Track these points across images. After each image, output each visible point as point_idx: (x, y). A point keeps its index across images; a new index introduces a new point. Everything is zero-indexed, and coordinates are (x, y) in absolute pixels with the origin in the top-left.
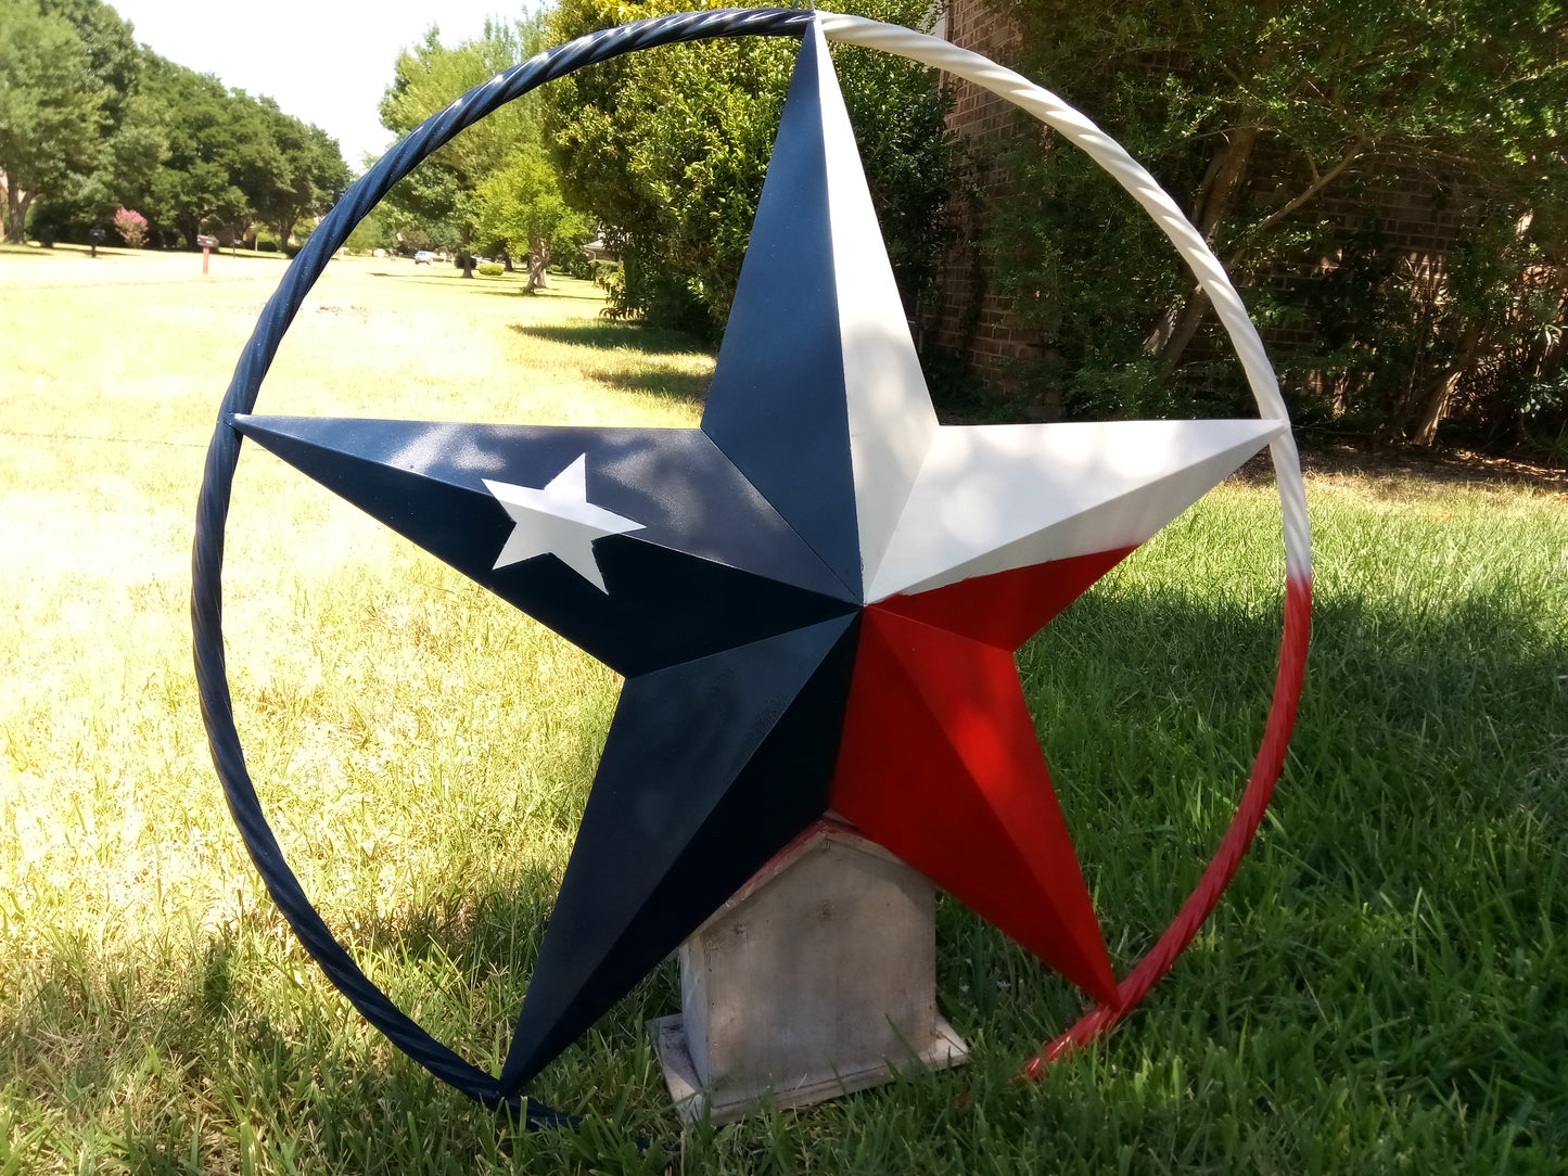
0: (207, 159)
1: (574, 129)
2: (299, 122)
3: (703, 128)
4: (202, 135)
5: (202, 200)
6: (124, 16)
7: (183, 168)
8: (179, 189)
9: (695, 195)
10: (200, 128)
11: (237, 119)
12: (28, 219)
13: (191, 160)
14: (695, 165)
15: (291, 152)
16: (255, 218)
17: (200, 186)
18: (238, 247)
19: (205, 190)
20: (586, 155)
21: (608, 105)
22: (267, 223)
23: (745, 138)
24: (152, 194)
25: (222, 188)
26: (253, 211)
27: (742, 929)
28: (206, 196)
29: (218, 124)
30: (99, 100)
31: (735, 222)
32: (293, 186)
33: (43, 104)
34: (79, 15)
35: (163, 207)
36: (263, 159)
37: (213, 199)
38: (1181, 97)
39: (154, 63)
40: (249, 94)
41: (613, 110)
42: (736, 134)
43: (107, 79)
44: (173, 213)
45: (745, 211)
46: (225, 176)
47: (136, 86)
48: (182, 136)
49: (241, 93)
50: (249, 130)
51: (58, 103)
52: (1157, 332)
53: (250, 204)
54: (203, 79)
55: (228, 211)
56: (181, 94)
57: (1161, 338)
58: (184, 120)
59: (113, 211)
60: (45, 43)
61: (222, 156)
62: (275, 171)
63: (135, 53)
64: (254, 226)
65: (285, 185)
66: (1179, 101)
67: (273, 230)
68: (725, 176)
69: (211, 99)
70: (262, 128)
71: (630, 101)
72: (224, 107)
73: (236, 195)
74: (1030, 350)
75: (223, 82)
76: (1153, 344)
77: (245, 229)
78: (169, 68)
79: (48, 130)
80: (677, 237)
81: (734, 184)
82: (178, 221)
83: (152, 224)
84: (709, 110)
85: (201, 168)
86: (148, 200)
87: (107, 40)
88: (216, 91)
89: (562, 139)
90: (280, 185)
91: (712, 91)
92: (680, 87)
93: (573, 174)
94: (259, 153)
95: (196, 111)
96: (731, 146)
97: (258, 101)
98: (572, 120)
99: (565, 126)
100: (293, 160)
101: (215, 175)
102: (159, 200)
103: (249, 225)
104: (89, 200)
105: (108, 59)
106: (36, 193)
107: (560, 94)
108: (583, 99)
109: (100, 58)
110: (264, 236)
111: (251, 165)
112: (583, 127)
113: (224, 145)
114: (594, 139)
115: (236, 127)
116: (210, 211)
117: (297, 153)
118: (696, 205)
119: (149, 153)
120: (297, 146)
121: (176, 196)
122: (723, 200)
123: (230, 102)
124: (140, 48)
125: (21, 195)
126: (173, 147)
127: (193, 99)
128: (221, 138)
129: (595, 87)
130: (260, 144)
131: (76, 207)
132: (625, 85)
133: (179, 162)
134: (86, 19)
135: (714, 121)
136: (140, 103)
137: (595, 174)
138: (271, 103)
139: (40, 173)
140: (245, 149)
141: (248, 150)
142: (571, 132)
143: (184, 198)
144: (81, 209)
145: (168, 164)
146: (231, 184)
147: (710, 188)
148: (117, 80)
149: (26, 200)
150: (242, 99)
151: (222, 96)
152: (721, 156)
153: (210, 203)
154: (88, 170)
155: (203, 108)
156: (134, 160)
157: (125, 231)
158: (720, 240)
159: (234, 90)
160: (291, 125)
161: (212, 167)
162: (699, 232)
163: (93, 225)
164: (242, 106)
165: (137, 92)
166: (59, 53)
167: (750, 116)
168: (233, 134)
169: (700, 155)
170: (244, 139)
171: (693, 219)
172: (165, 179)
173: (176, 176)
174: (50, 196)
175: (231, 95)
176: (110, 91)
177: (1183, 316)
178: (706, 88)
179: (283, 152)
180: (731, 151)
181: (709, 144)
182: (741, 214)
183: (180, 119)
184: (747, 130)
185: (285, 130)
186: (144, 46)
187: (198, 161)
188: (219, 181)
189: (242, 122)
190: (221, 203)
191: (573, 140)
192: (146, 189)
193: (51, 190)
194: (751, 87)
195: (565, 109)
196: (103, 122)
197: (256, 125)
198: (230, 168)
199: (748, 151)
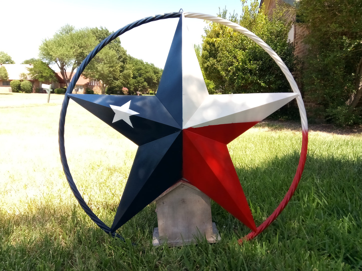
0: (140, 77)
1: (208, 63)
2: (158, 68)
3: (233, 59)
4: (139, 72)
5: (139, 85)
6: (125, 49)
7: (135, 79)
8: (134, 83)
9: (231, 74)
10: (139, 71)
11: (146, 68)
12: (106, 90)
13: (137, 77)
14: (231, 67)
15: (156, 74)
16: (149, 88)
17: (139, 82)
18: (145, 94)
19: (139, 83)
20: (211, 68)
21: (215, 57)
22: (151, 89)
23: (242, 60)
24: (129, 84)
25: (143, 82)
26: (149, 87)
27: (165, 203)
28: (140, 84)
29: (142, 69)
30: (119, 65)
31: (240, 79)
32: (157, 81)
33: (110, 67)
34: (116, 49)
35: (131, 87)
36: (151, 76)
37: (141, 85)
38: (347, 41)
39: (130, 58)
40: (148, 63)
41: (217, 58)
42: (240, 60)
43: (121, 62)
44: (133, 88)
45: (242, 76)
46: (143, 80)
47: (127, 62)
48: (135, 72)
49: (147, 63)
50: (148, 70)
51: (112, 67)
52: (349, 100)
53: (148, 85)
54: (140, 61)
55: (144, 87)
56: (135, 64)
57: (350, 102)
58: (136, 69)
59: (122, 88)
60: (110, 55)
61: (143, 76)
62: (153, 78)
63: (127, 56)
64: (149, 90)
65: (155, 81)
66: (347, 42)
67: (153, 90)
68: (238, 69)
69: (141, 65)
70: (151, 70)
71: (220, 56)
72: (144, 66)
73: (145, 84)
74: (316, 106)
75: (144, 61)
76: (348, 103)
77: (147, 90)
78: (133, 59)
79: (110, 72)
80: (227, 83)
81: (240, 71)
82: (134, 89)
83: (129, 90)
84: (234, 55)
85: (139, 78)
86: (128, 85)
87: (121, 54)
88: (142, 63)
89: (206, 65)
90: (154, 81)
91: (234, 51)
92: (227, 51)
93: (208, 73)
94: (150, 75)
95: (138, 67)
96: (239, 62)
97: (150, 64)
98: (208, 61)
99: (206, 63)
100: (157, 76)
101: (142, 80)
102: (131, 85)
103: (148, 90)
104: (118, 86)
105: (122, 58)
106: (108, 85)
107: (205, 56)
108: (210, 57)
109: (120, 57)
110: (151, 92)
111: (148, 77)
112: (210, 62)
113: (143, 74)
114: (212, 65)
115: (146, 70)
116: (140, 87)
117: (158, 75)
118: (231, 76)
119: (129, 76)
120: (158, 73)
121: (134, 84)
122: (237, 74)
123: (145, 65)
124: (128, 55)
125: (105, 85)
126: (134, 74)
127: (138, 65)
128: (143, 72)
129: (213, 54)
130: (150, 73)
131: (115, 87)
132: (219, 53)
133: (135, 77)
134: (118, 50)
135: (235, 57)
136: (128, 66)
137: (213, 72)
138: (153, 65)
139: (108, 80)
140: (147, 74)
141: (148, 74)
142: (208, 64)
143: (135, 85)
144: (116, 88)
145: (133, 78)
146: (144, 81)
147: (235, 72)
148: (123, 62)
149: (106, 86)
150: (147, 64)
151: (143, 64)
152: (236, 65)
153: (140, 85)
154: (117, 79)
155: (140, 66)
156: (126, 77)
157: (124, 92)
158: (236, 83)
159: (146, 62)
160: (157, 69)
161: (141, 78)
162: (232, 82)
163: (118, 91)
164: (147, 66)
165: (127, 64)
166: (113, 56)
167: (243, 56)
168: (145, 71)
169: (232, 65)
170: (147, 72)
171: (230, 79)
172: (132, 81)
173: (134, 80)
174: (110, 85)
175: (145, 64)
176: (122, 64)
177: (356, 95)
178: (233, 50)
179: (155, 74)
180: (239, 64)
181: (234, 62)
182: (241, 77)
183: (135, 69)
184: (243, 59)
185: (155, 70)
186: (129, 55)
187: (138, 77)
188: (142, 81)
189: (147, 69)
190: (142, 85)
191: (208, 65)
192: (128, 83)
193: (110, 84)
194: (244, 49)
195: (206, 59)
196: (120, 69)
197: (150, 69)
198: (144, 78)
199: (242, 63)
